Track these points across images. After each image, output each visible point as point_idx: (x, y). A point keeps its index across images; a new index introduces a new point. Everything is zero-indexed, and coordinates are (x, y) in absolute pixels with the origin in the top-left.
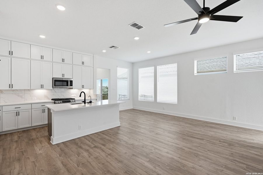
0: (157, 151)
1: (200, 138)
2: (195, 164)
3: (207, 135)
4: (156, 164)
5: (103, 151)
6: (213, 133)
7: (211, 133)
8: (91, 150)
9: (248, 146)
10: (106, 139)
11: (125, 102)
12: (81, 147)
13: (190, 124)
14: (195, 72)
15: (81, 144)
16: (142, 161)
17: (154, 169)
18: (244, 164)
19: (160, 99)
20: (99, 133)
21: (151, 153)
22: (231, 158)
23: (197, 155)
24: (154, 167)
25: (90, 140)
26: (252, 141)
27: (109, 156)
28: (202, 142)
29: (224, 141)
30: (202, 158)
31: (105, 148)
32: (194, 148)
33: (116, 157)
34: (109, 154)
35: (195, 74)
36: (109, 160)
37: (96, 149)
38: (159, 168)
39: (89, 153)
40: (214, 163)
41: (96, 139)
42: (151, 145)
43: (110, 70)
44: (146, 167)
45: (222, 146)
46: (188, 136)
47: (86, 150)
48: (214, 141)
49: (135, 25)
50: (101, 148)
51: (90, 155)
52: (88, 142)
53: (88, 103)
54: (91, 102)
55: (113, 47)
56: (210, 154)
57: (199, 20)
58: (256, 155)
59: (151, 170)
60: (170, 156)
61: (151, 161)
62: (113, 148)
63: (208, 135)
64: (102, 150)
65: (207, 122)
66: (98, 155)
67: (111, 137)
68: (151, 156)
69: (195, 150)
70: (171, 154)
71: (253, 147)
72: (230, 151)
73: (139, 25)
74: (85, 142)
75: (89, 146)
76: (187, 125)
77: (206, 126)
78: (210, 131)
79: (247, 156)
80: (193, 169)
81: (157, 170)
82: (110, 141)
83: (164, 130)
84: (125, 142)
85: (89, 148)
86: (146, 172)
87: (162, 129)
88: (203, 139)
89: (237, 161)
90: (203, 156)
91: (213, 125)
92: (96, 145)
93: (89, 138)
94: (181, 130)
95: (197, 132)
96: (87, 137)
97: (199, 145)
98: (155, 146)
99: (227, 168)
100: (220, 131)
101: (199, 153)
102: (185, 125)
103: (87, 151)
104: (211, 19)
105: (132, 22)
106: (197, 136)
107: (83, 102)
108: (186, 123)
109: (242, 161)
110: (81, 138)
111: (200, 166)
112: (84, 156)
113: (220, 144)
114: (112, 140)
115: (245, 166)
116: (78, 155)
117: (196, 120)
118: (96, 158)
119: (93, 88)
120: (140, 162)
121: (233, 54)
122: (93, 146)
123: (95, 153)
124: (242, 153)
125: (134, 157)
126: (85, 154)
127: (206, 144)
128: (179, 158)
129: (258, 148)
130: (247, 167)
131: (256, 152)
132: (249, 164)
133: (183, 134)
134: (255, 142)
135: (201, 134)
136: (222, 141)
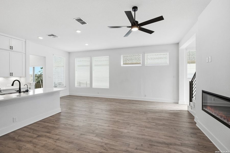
0: (100, 127)
1: (128, 111)
2: (129, 130)
3: (131, 109)
4: (102, 137)
5: (50, 138)
6: (135, 107)
7: (134, 107)
8: (34, 140)
9: (154, 112)
10: (49, 126)
11: (67, 89)
12: (20, 141)
13: (120, 103)
14: (122, 64)
15: (19, 137)
16: (90, 137)
17: (102, 141)
18: (154, 123)
19: (95, 85)
20: (40, 122)
21: (96, 129)
22: (147, 121)
23: (128, 124)
24: (101, 139)
25: (30, 131)
26: (156, 109)
27: (58, 141)
28: (130, 114)
29: (142, 111)
30: (132, 124)
31: (51, 135)
32: (125, 119)
33: (65, 140)
34: (57, 140)
35: (122, 65)
36: (58, 144)
37: (41, 138)
38: (105, 139)
39: (34, 144)
40: (139, 126)
41: (37, 128)
42: (94, 123)
43: (45, 57)
44: (95, 141)
45: (141, 115)
46: (120, 112)
47: (28, 142)
48: (137, 112)
49: (80, 20)
50: (45, 135)
51: (35, 145)
52: (28, 134)
53: (24, 92)
54: (27, 91)
55: (53, 35)
56: (136, 121)
57: (132, 28)
58: (159, 116)
59: (99, 142)
60: (111, 128)
61: (97, 135)
62: (59, 132)
63: (133, 109)
64: (48, 137)
65: (130, 100)
66: (44, 143)
67: (54, 124)
68: (97, 132)
69: (127, 120)
70: (111, 127)
71: (157, 112)
72: (146, 117)
73: (84, 21)
74: (24, 134)
75: (31, 137)
76: (117, 104)
77: (129, 103)
78: (133, 106)
79: (155, 118)
80: (128, 133)
81: (104, 141)
82: (54, 127)
83: (101, 110)
84: (71, 125)
85: (32, 139)
86: (96, 145)
87: (99, 109)
88: (130, 112)
89: (151, 122)
90: (132, 123)
91: (134, 102)
92: (39, 134)
93: (28, 129)
94: (114, 108)
95: (125, 108)
96: (25, 129)
97: (128, 117)
98: (98, 123)
99: (147, 127)
100: (138, 105)
101: (129, 122)
102: (116, 104)
103: (30, 142)
104: (139, 30)
105: (78, 17)
106: (126, 111)
107: (17, 91)
108: (117, 103)
109: (153, 121)
110: (17, 131)
111: (132, 130)
112: (28, 147)
113: (140, 113)
114: (57, 126)
115: (155, 124)
116: (19, 149)
117: (123, 100)
118: (44, 146)
119: (26, 76)
120: (89, 138)
121: (144, 53)
122: (35, 136)
123: (40, 142)
124: (152, 117)
125: (83, 136)
126: (29, 146)
127: (132, 115)
128: (118, 128)
129: (159, 112)
130: (156, 124)
131: (158, 114)
132: (156, 122)
133: (116, 111)
134: (157, 109)
135: (128, 109)
136: (141, 111)
